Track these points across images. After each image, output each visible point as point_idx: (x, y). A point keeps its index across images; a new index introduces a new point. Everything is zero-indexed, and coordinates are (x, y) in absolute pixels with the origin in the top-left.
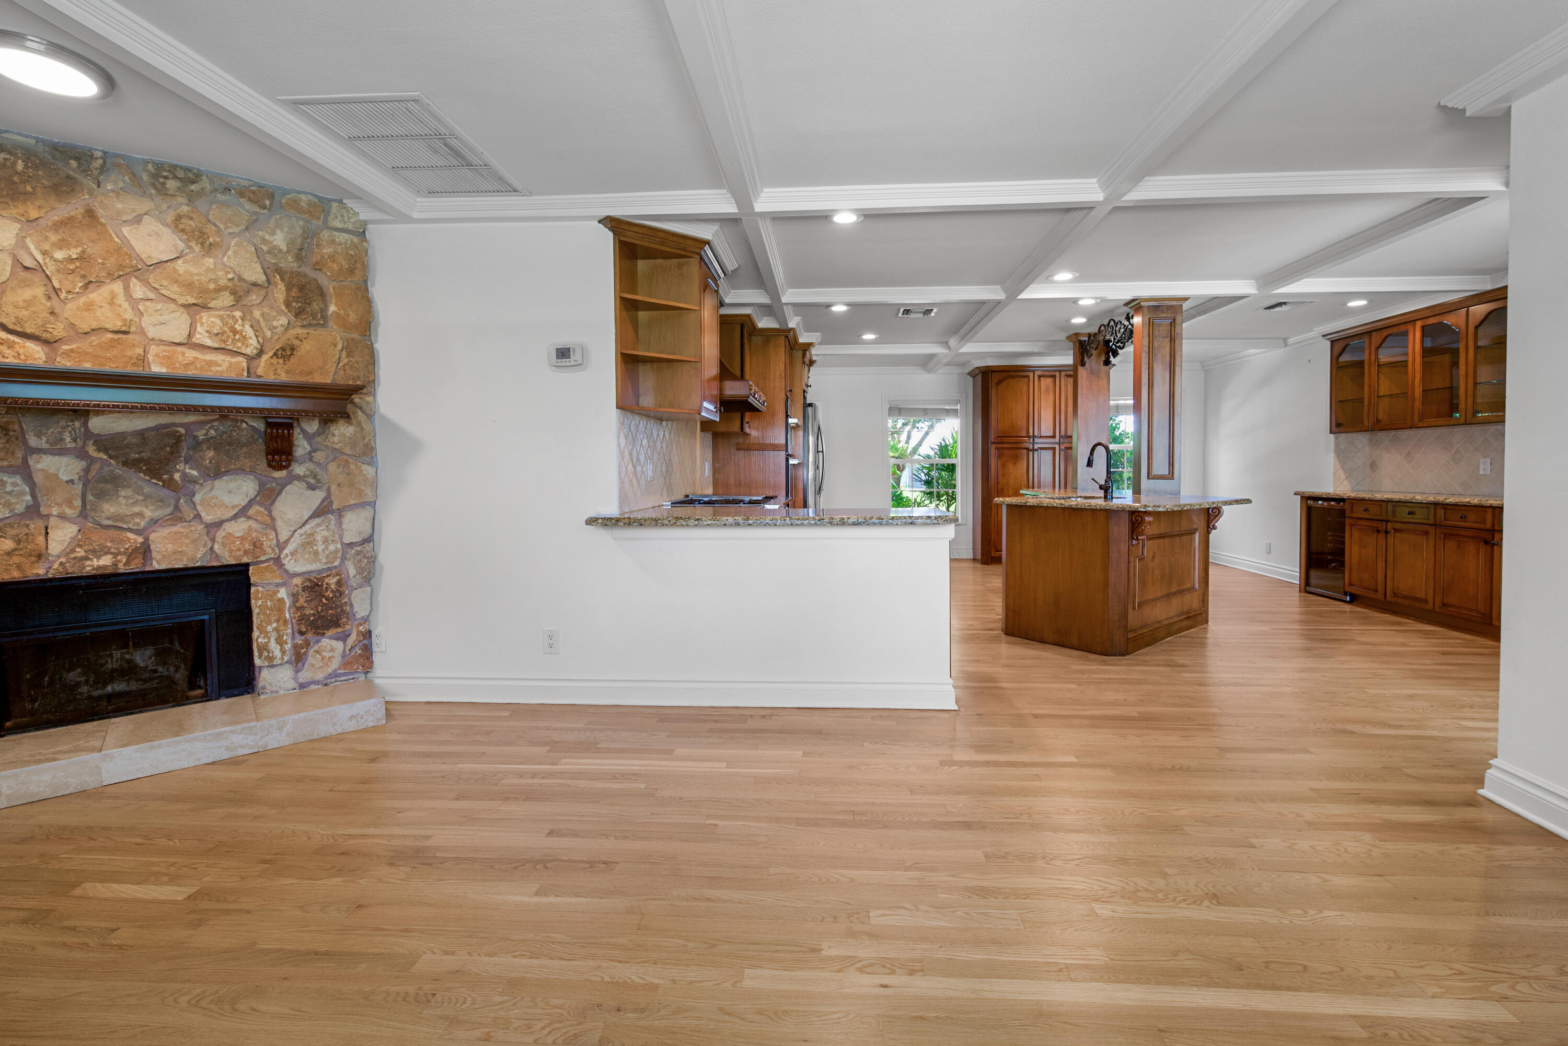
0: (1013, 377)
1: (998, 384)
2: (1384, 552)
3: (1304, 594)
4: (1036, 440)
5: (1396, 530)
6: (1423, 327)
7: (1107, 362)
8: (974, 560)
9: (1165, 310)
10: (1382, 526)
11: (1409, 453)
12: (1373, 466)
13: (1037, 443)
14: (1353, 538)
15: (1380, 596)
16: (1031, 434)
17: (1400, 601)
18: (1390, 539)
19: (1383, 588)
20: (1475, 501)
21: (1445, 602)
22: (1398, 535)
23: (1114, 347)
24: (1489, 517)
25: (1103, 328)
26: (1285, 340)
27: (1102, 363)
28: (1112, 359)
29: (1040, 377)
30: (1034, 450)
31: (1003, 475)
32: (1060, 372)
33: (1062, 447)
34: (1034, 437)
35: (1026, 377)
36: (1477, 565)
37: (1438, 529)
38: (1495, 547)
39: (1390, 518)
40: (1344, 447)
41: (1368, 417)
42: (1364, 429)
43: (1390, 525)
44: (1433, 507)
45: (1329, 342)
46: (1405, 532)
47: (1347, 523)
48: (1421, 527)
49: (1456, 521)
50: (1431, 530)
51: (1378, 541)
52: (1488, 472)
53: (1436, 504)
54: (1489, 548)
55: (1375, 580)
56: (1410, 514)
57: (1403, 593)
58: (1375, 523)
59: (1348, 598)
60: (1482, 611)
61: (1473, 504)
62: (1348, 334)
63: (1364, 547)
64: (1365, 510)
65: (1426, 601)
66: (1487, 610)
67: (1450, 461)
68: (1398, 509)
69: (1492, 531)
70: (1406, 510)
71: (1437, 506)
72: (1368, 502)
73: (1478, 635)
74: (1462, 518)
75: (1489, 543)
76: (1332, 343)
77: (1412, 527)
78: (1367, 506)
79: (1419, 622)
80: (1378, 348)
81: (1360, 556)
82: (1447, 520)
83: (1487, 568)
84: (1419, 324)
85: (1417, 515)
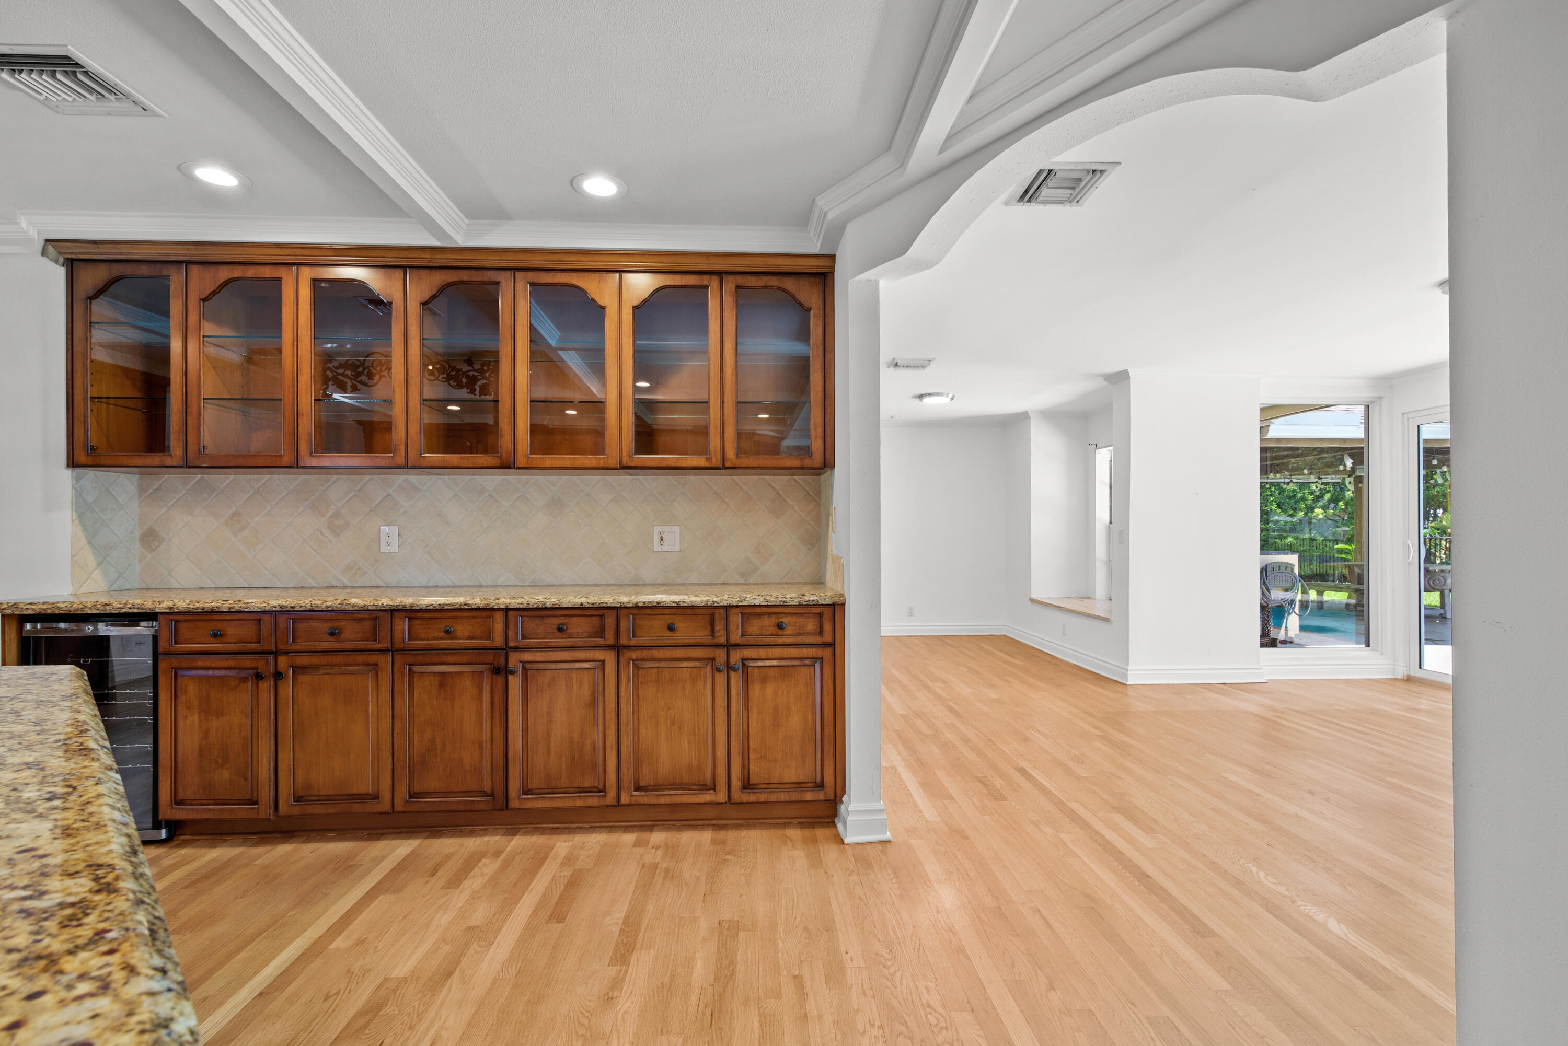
2: (273, 717)
5: (298, 670)
6: (314, 282)
10: (265, 665)
12: (150, 538)
15: (264, 811)
18: (286, 689)
19: (272, 794)
20: (477, 601)
21: (417, 789)
22: (304, 678)
24: (499, 627)
36: (479, 713)
37: (398, 657)
38: (511, 677)
39: (282, 647)
40: (90, 499)
41: (182, 437)
42: (168, 462)
43: (283, 661)
44: (388, 616)
45: (61, 260)
46: (321, 672)
47: (162, 665)
48: (360, 658)
49: (434, 639)
50: (385, 661)
51: (255, 697)
52: (395, 548)
53: (394, 612)
54: (500, 680)
55: (246, 780)
56: (332, 634)
57: (322, 793)
58: (248, 661)
59: (163, 834)
60: (489, 791)
61: (474, 607)
62: (122, 254)
63: (219, 714)
64: (215, 636)
65: (376, 797)
66: (499, 787)
67: (324, 531)
68: (302, 626)
69: (506, 649)
70: (325, 627)
71: (396, 614)
72: (227, 617)
73: (485, 832)
74: (447, 632)
75: (501, 671)
76: (72, 265)
77: (339, 659)
78: (219, 625)
79: (360, 839)
80: (204, 300)
81: (206, 736)
82: (416, 640)
83: (497, 714)
84: (307, 274)
85: (347, 634)
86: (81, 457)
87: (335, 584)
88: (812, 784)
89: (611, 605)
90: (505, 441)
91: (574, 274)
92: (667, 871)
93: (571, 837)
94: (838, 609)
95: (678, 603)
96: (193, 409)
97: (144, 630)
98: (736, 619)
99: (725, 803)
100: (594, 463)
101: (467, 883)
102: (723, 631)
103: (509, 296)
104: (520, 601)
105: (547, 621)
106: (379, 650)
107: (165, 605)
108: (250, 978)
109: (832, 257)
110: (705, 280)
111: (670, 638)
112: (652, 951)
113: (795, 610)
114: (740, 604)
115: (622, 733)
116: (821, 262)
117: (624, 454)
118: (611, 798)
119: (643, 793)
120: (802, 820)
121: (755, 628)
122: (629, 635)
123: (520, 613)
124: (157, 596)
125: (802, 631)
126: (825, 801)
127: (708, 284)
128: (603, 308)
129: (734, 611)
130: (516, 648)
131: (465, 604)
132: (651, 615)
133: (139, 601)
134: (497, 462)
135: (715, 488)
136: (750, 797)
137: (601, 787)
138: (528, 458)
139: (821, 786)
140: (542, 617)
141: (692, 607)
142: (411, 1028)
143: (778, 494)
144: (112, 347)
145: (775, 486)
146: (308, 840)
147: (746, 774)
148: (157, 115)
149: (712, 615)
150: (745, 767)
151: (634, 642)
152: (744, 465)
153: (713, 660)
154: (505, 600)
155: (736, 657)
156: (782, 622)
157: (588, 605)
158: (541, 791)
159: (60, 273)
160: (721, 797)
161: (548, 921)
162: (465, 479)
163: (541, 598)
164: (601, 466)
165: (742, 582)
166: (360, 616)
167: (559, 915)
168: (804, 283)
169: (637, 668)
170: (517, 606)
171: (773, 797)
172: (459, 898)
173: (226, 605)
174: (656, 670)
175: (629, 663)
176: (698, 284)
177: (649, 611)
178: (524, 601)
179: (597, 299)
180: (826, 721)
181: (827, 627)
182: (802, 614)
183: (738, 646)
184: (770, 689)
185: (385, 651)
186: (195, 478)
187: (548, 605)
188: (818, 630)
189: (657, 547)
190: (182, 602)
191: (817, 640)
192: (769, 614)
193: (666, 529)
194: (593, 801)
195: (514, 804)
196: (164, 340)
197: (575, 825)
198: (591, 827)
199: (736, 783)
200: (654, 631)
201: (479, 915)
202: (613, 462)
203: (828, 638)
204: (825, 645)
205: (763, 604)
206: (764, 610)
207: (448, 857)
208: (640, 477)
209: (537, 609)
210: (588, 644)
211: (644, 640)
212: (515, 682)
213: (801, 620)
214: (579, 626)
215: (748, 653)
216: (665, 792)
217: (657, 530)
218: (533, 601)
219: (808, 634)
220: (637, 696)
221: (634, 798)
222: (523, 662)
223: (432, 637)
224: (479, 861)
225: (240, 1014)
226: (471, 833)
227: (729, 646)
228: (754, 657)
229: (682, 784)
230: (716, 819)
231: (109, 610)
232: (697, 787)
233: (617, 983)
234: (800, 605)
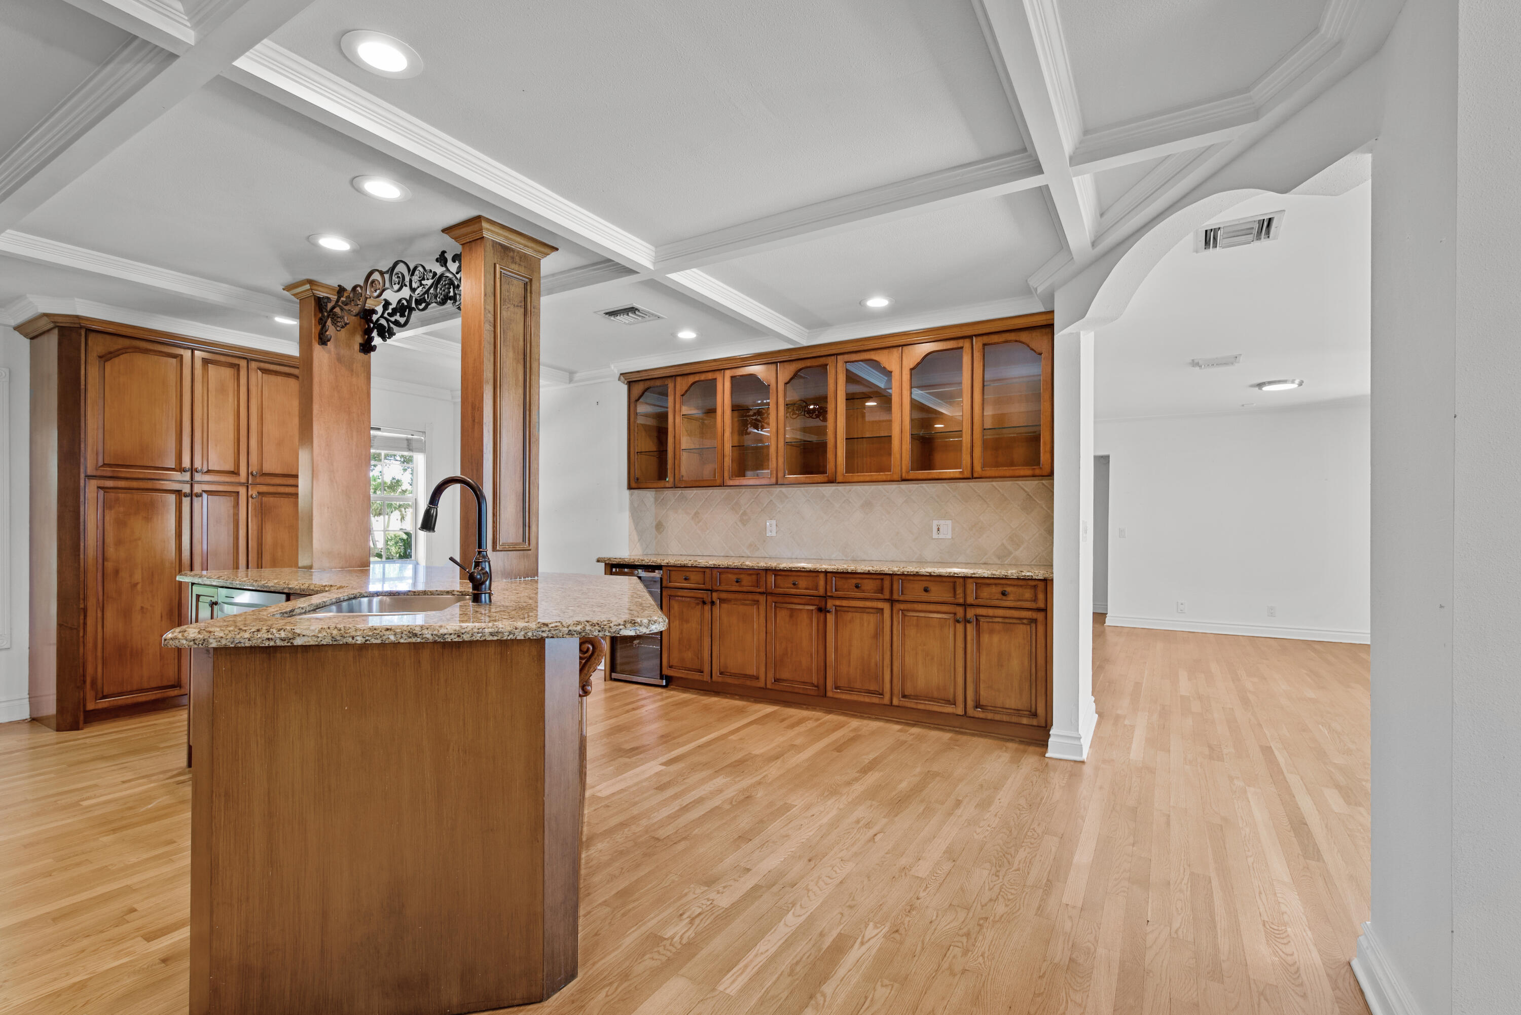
0: (146, 351)
1: (106, 357)
2: (710, 626)
3: (610, 682)
4: (198, 477)
5: (722, 601)
6: (732, 377)
7: (367, 348)
8: (35, 720)
9: (517, 259)
10: (707, 597)
11: (696, 514)
12: (659, 526)
13: (200, 482)
14: (672, 611)
15: (706, 677)
16: (186, 463)
17: (729, 680)
18: (716, 610)
19: (710, 668)
20: (810, 566)
21: (778, 677)
22: (724, 606)
23: (383, 322)
24: (822, 583)
25: (376, 276)
26: (572, 373)
27: (357, 347)
28: (377, 341)
29: (206, 362)
30: (191, 495)
31: (119, 542)
32: (248, 360)
33: (253, 492)
34: (193, 470)
35: (175, 356)
36: (811, 635)
37: (769, 598)
38: (828, 615)
39: (715, 588)
40: (636, 506)
41: (673, 472)
42: (667, 485)
43: (715, 595)
44: (764, 573)
45: (626, 382)
46: (733, 603)
47: (664, 594)
48: (750, 596)
49: (787, 588)
50: (762, 599)
51: (702, 614)
52: (774, 534)
53: (767, 570)
54: (822, 616)
55: (698, 658)
56: (737, 582)
57: (732, 671)
58: (699, 594)
59: (664, 683)
60: (816, 684)
61: (808, 570)
62: (649, 375)
63: (687, 621)
64: (686, 579)
65: (757, 678)
66: (822, 682)
67: (738, 523)
68: (723, 576)
69: (825, 597)
70: (733, 577)
71: (768, 572)
72: (691, 570)
73: (814, 709)
74: (794, 584)
75: (822, 610)
76: (630, 384)
77: (740, 596)
78: (688, 574)
79: (748, 700)
80: (682, 395)
81: (681, 633)
82: (778, 588)
83: (820, 636)
84: (728, 374)
85: (744, 583)
86: (633, 485)
87: (743, 555)
88: (1027, 713)
89: (887, 572)
90: (830, 466)
91: (872, 352)
92: (911, 745)
93: (862, 720)
94: (1049, 583)
95: (930, 573)
96: (677, 453)
97: (657, 574)
98: (971, 587)
99: (963, 716)
100: (884, 478)
101: (797, 728)
102: (962, 595)
103: (833, 371)
104: (833, 567)
105: (849, 581)
106: (760, 593)
107: (665, 561)
108: (695, 741)
109: (1052, 312)
110: (960, 343)
111: (925, 597)
112: (882, 773)
113: (1016, 582)
114: (973, 576)
115: (894, 658)
116: (1044, 317)
117: (904, 471)
118: (886, 700)
119: (907, 700)
120: (1023, 740)
121: (985, 594)
122: (899, 592)
123: (834, 575)
124: (662, 558)
125: (1021, 598)
126: (1038, 726)
127: (962, 345)
128: (891, 372)
129: (970, 580)
130: (831, 597)
131: (803, 568)
132: (914, 580)
133: (655, 559)
134: (826, 479)
135: (978, 492)
136: (979, 713)
137: (881, 692)
138: (844, 476)
139: (1035, 715)
140: (846, 578)
141: (940, 576)
142: (756, 770)
143: (1028, 495)
144: (646, 415)
145: (1026, 489)
146: (726, 697)
147: (978, 697)
148: (662, 318)
149: (955, 582)
150: (977, 692)
151: (901, 598)
152: (988, 475)
153: (955, 614)
154: (824, 566)
155: (971, 613)
156: (1005, 591)
157: (873, 572)
158: (845, 688)
159: (625, 388)
160: (960, 711)
161: (833, 750)
162: (813, 489)
163: (845, 566)
164: (889, 479)
165: (999, 563)
166: (751, 572)
167: (839, 749)
168: (1036, 334)
169: (904, 615)
170: (831, 570)
171: (997, 717)
172: (791, 733)
173: (690, 563)
174: (916, 618)
175: (899, 611)
176: (955, 347)
177: (911, 578)
178: (835, 567)
179: (887, 367)
180: (1039, 667)
181: (1041, 596)
182: (1021, 586)
183: (972, 605)
184: (996, 639)
185: (761, 593)
186: (679, 492)
187: (849, 571)
188: (1034, 598)
189: (935, 536)
190: (672, 561)
191: (1033, 605)
192: (996, 584)
193: (942, 522)
194: (875, 700)
195: (829, 694)
196: (666, 410)
197: (866, 716)
198: (876, 718)
199: (970, 703)
200: (915, 591)
201: (798, 742)
202: (896, 477)
203: (1041, 604)
204: (1039, 610)
205: (990, 576)
206: (992, 581)
207: (791, 716)
208: (924, 485)
209: (843, 573)
210: (873, 597)
211: (907, 598)
212: (831, 618)
213: (1020, 590)
214: (869, 585)
215: (980, 611)
216: (922, 702)
217: (935, 523)
218: (841, 567)
219: (1027, 601)
220: (904, 634)
221: (901, 702)
222: (836, 606)
223: (786, 586)
224: (807, 720)
225: (691, 750)
226: (807, 709)
227: (965, 606)
228: (984, 614)
229: (932, 698)
230: (959, 728)
231: (644, 563)
232: (944, 702)
233: (856, 779)
234: (1018, 579)
